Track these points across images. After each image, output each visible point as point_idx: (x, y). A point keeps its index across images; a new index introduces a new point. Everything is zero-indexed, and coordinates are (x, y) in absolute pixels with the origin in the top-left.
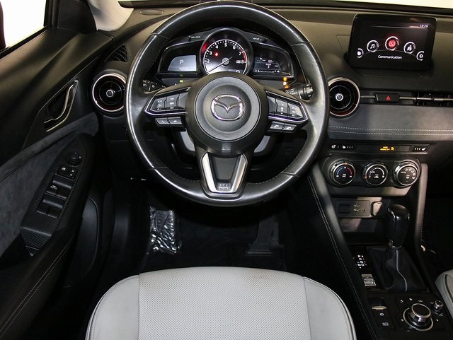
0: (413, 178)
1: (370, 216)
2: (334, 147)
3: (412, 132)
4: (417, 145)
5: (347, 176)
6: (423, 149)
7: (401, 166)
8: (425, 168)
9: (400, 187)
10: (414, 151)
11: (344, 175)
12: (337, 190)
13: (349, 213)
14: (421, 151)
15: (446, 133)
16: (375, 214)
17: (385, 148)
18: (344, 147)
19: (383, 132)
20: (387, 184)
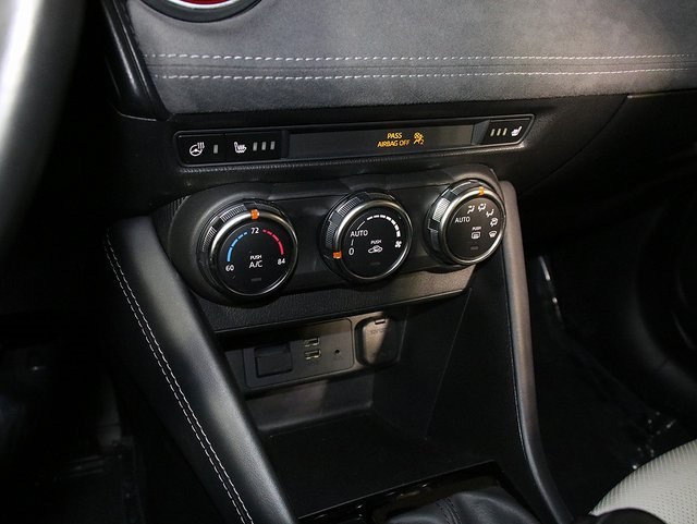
0: (492, 235)
1: (356, 365)
2: (197, 150)
3: (487, 66)
4: (499, 118)
5: (269, 260)
6: (515, 133)
7: (451, 198)
8: (508, 194)
9: (447, 266)
10: (487, 140)
11: (256, 260)
13: (290, 370)
14: (509, 138)
15: (590, 66)
16: (370, 358)
17: (393, 140)
18: (241, 149)
19: (390, 68)
20: (410, 267)
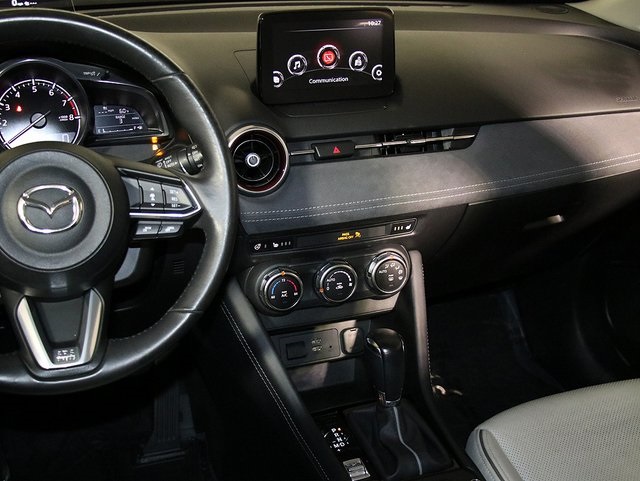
0: (400, 278)
1: (342, 355)
2: (258, 247)
3: (384, 202)
4: (397, 222)
5: (290, 294)
6: (408, 228)
7: (378, 261)
8: (416, 258)
9: (380, 297)
10: (393, 232)
11: (284, 294)
12: (277, 322)
13: (304, 356)
14: (405, 230)
15: (436, 195)
16: (349, 350)
17: (345, 236)
18: (276, 245)
20: (360, 296)
